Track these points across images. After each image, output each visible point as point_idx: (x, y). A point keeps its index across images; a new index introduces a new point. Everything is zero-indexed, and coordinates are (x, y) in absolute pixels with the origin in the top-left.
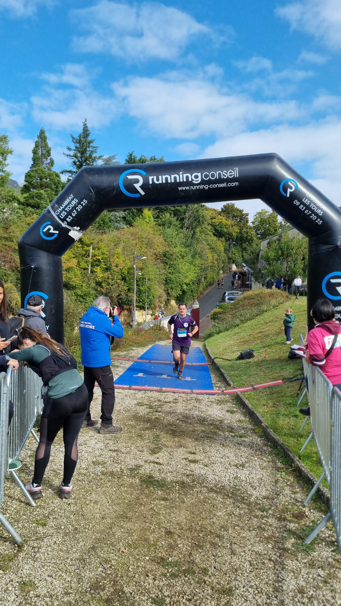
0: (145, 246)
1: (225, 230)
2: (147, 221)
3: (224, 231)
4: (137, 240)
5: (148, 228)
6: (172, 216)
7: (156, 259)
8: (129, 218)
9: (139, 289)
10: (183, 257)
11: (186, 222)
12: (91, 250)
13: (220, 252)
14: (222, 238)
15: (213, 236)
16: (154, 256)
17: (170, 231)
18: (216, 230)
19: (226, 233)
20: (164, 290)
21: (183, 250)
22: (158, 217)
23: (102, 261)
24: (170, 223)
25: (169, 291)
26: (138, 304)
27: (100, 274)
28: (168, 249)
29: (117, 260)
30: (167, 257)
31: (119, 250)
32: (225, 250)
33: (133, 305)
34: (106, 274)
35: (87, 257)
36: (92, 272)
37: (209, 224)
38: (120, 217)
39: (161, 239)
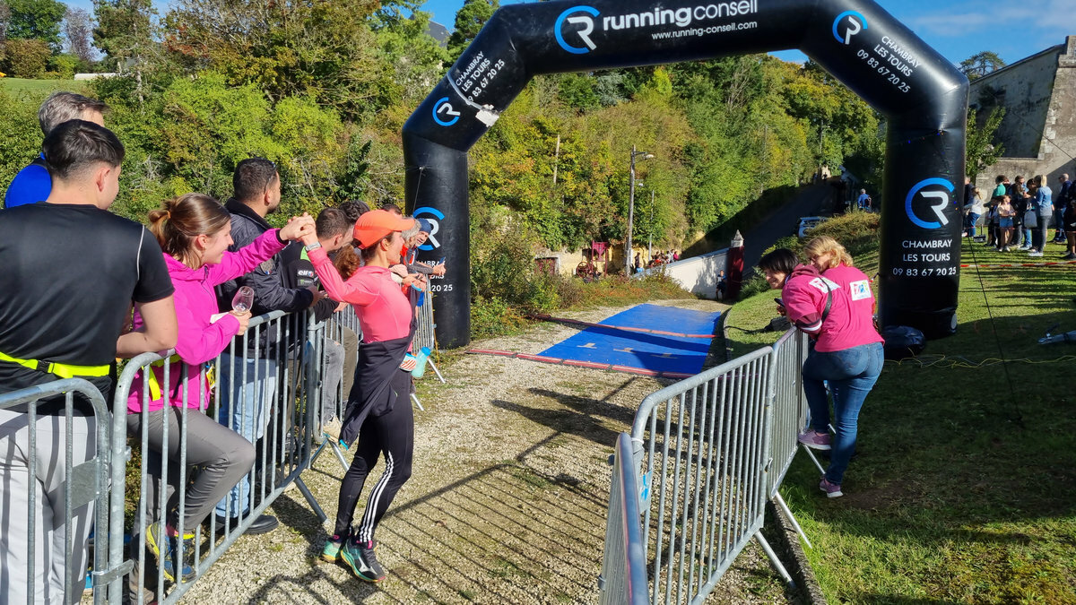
0: (653, 135)
1: (812, 104)
2: (660, 88)
3: (808, 106)
4: (640, 126)
5: (661, 103)
6: (707, 79)
7: (673, 158)
8: (629, 86)
9: (638, 211)
10: (722, 154)
11: (734, 90)
12: (558, 143)
13: (798, 146)
14: (803, 118)
15: (786, 115)
16: (669, 153)
17: (700, 108)
18: (793, 104)
19: (813, 108)
20: (685, 214)
21: (723, 141)
22: (679, 84)
23: (576, 162)
24: (702, 93)
25: (694, 217)
26: (635, 238)
27: (571, 184)
28: (694, 141)
29: (602, 160)
30: (692, 155)
31: (608, 142)
32: (809, 141)
33: (628, 239)
34: (582, 185)
35: (550, 156)
36: (559, 181)
37: (779, 93)
38: (613, 85)
39: (685, 124)
